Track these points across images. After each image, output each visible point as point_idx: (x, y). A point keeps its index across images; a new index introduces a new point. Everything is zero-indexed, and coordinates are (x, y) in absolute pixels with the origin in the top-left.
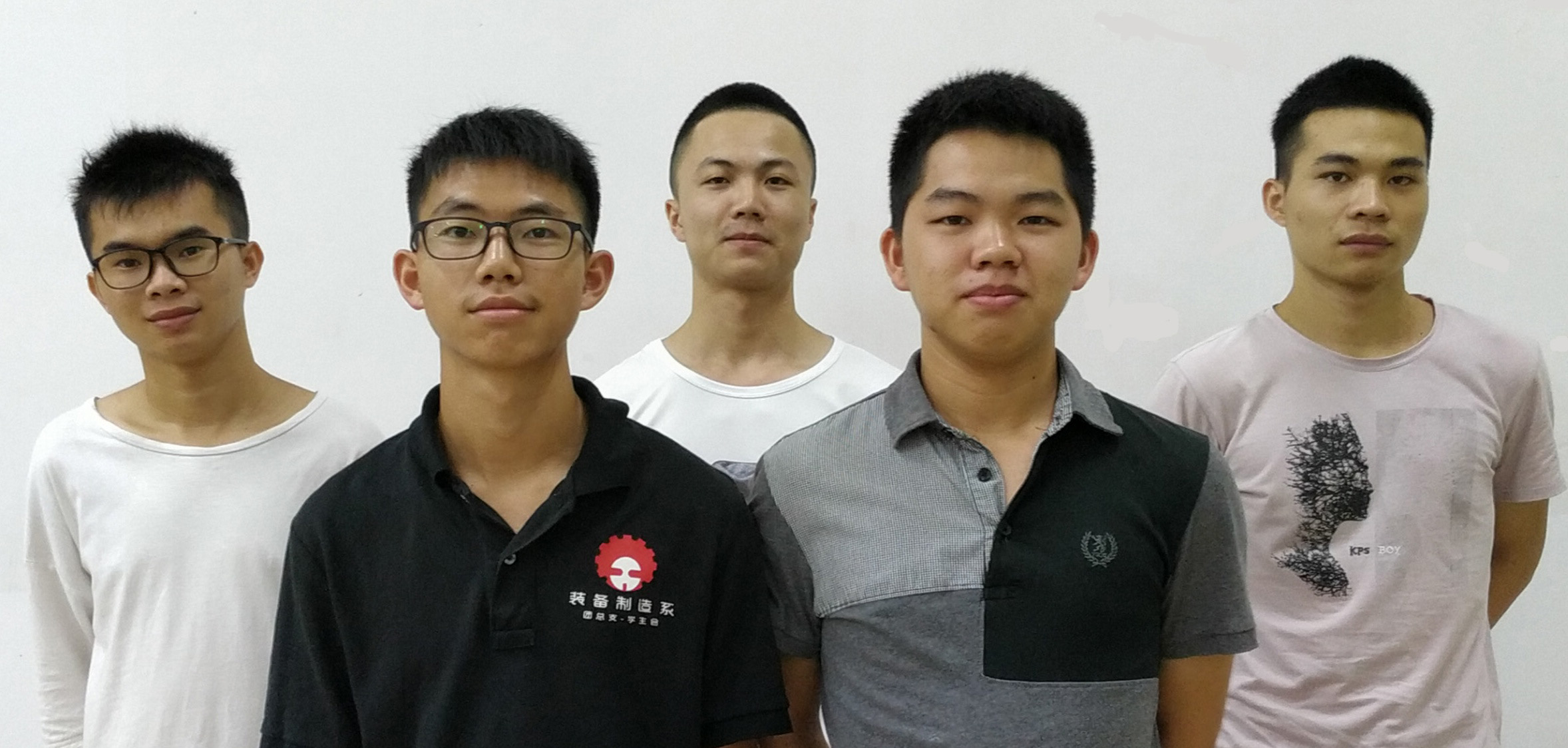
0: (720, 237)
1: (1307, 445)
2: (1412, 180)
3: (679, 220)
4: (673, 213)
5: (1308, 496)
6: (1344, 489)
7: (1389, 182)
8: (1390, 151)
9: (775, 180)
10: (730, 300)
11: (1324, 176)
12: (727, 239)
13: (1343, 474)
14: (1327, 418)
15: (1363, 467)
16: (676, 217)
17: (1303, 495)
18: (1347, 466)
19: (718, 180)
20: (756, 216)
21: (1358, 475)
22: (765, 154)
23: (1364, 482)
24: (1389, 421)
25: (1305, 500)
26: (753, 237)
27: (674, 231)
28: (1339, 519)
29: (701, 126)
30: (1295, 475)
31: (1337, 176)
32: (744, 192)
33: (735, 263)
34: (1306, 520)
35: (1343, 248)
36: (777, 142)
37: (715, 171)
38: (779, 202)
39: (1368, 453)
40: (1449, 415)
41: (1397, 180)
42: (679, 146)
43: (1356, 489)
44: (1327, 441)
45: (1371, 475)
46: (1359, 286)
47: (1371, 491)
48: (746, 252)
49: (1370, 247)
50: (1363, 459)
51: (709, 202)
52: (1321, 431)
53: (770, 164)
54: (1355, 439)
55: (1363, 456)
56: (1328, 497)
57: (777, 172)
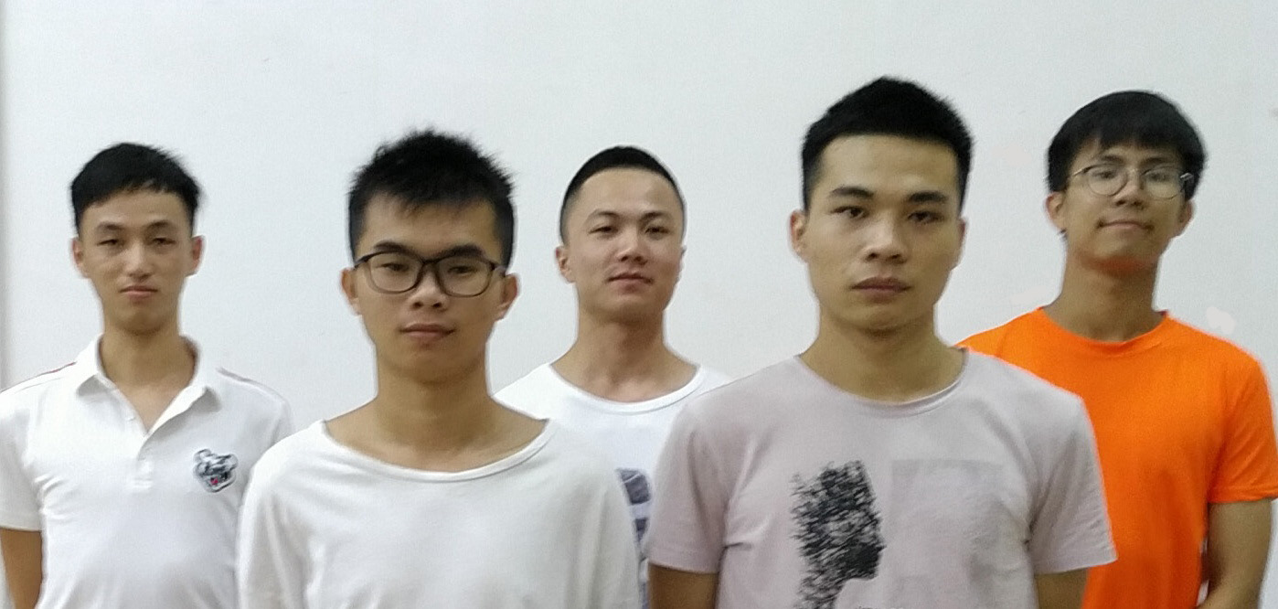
0: (608, 277)
1: (814, 493)
2: (936, 217)
3: (568, 263)
4: (561, 259)
5: (813, 549)
6: (851, 542)
7: (910, 217)
8: (913, 183)
9: (655, 230)
10: (613, 333)
11: (841, 210)
12: (612, 279)
13: (851, 526)
14: (838, 465)
15: (873, 520)
16: (564, 262)
17: (806, 547)
18: (855, 518)
19: (606, 229)
20: (638, 260)
21: (867, 529)
22: (646, 207)
23: (875, 537)
24: (906, 470)
25: (808, 554)
26: (635, 277)
27: (563, 274)
28: (844, 576)
29: (589, 182)
30: (799, 525)
31: (855, 211)
32: (628, 240)
33: (617, 299)
34: (809, 575)
35: (857, 293)
36: (655, 196)
37: (603, 222)
38: (658, 248)
39: (880, 506)
40: (972, 468)
41: (921, 216)
42: (570, 200)
43: (864, 545)
44: (835, 489)
45: (883, 530)
46: (878, 332)
47: (880, 549)
48: (630, 290)
49: (886, 292)
50: (875, 511)
51: (596, 249)
52: (831, 479)
53: (652, 215)
54: (866, 489)
55: (874, 508)
56: (833, 551)
57: (657, 222)
